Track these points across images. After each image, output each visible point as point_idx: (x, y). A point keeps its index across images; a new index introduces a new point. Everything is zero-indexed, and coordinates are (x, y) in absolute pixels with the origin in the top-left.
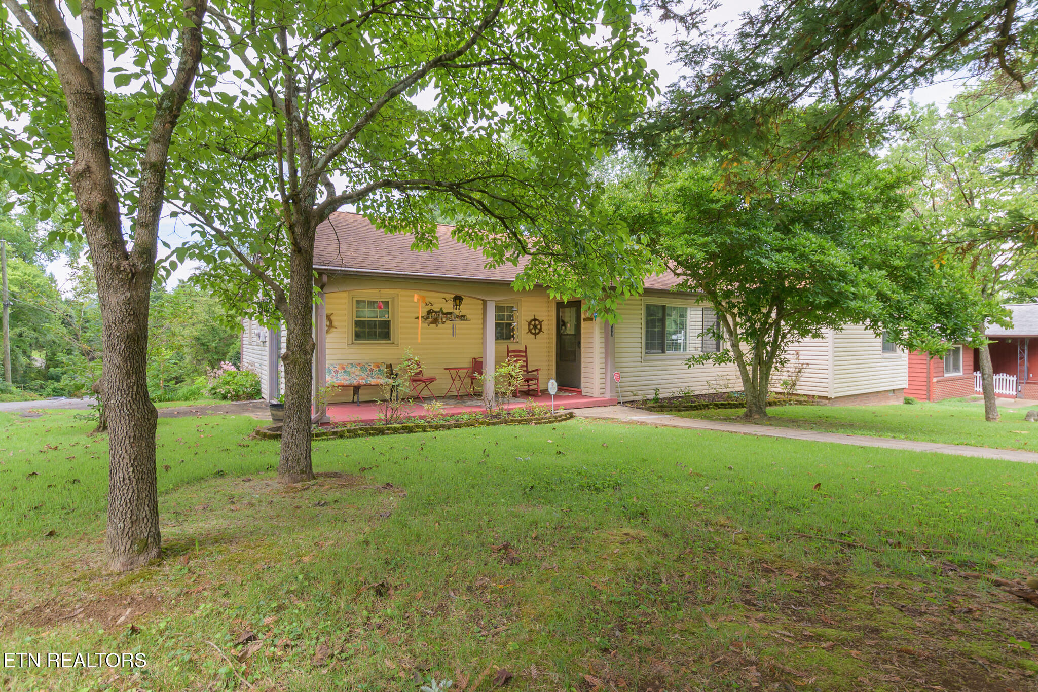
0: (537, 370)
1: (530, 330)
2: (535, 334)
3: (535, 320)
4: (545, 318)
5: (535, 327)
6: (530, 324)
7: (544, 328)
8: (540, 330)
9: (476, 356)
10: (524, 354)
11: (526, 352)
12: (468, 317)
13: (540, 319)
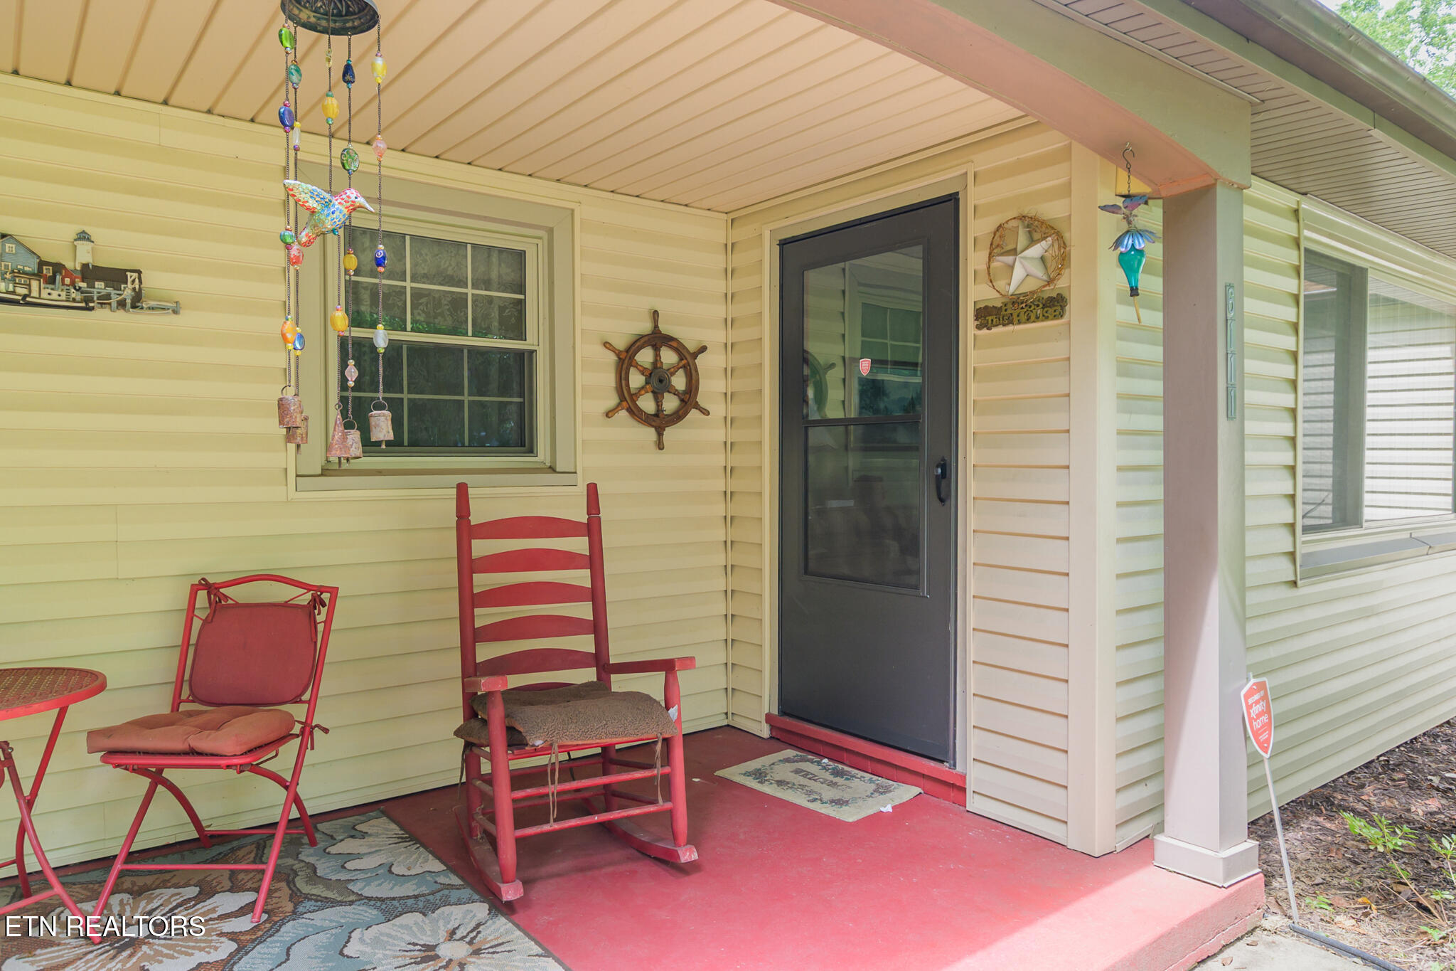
0: (667, 666)
1: (627, 399)
2: (659, 422)
3: (657, 339)
4: (714, 337)
5: (658, 380)
6: (625, 360)
7: (711, 387)
8: (689, 400)
9: (218, 567)
10: (579, 545)
11: (592, 529)
12: (154, 281)
13: (690, 339)
